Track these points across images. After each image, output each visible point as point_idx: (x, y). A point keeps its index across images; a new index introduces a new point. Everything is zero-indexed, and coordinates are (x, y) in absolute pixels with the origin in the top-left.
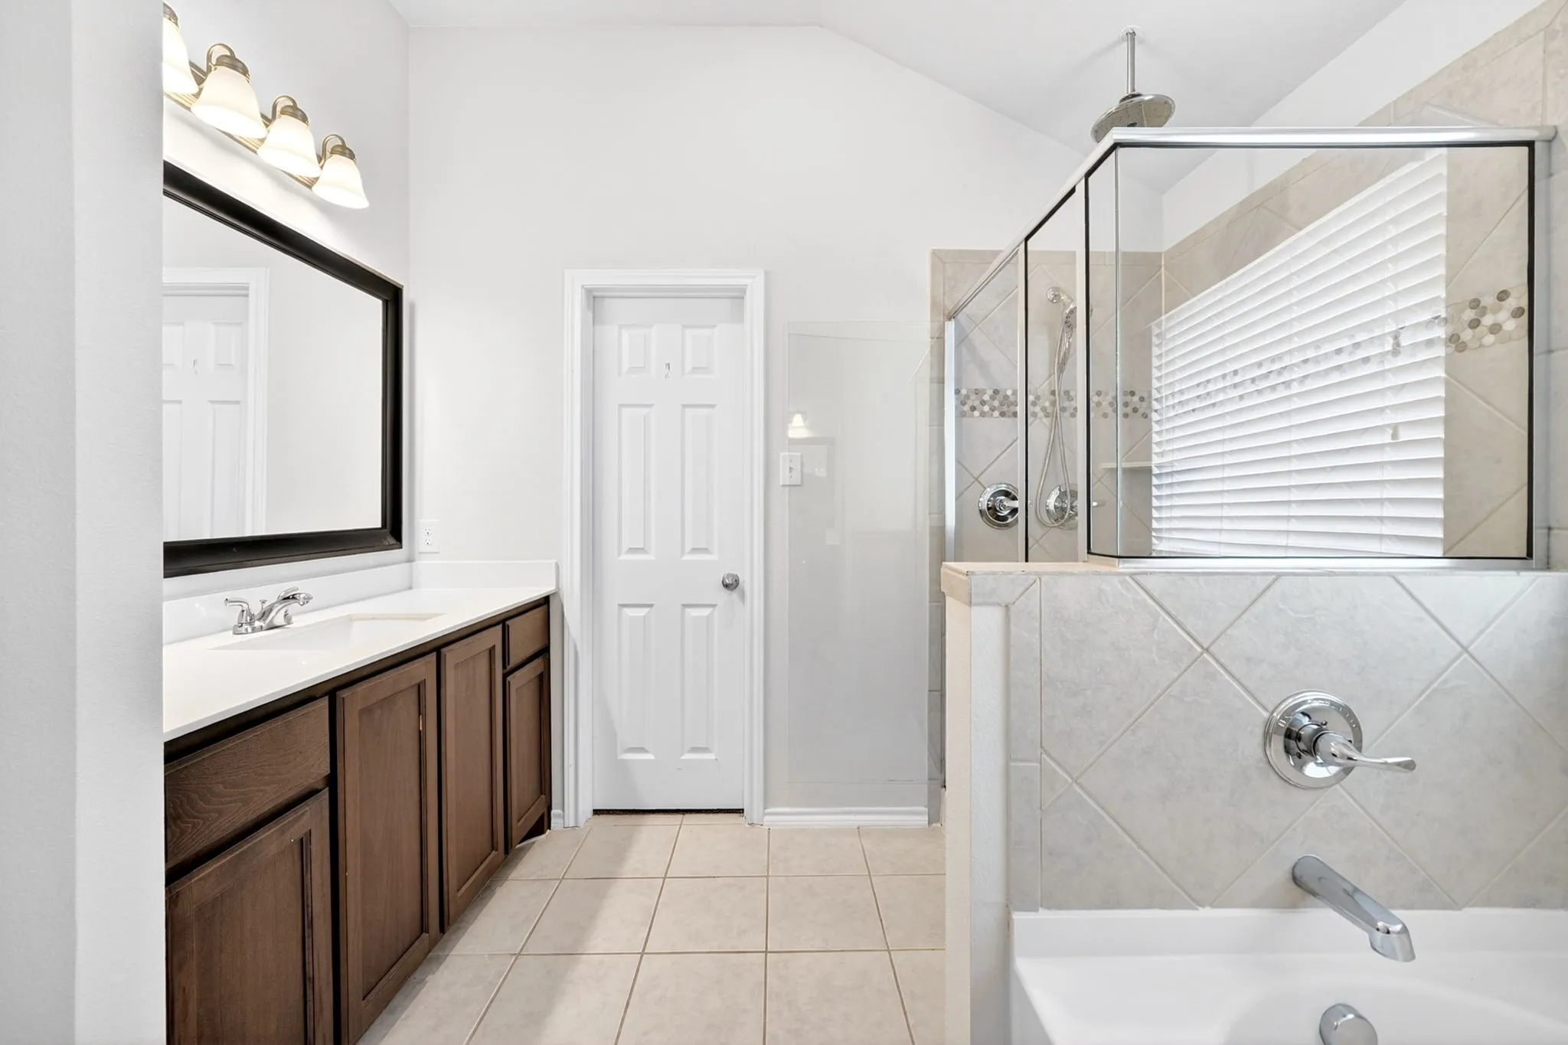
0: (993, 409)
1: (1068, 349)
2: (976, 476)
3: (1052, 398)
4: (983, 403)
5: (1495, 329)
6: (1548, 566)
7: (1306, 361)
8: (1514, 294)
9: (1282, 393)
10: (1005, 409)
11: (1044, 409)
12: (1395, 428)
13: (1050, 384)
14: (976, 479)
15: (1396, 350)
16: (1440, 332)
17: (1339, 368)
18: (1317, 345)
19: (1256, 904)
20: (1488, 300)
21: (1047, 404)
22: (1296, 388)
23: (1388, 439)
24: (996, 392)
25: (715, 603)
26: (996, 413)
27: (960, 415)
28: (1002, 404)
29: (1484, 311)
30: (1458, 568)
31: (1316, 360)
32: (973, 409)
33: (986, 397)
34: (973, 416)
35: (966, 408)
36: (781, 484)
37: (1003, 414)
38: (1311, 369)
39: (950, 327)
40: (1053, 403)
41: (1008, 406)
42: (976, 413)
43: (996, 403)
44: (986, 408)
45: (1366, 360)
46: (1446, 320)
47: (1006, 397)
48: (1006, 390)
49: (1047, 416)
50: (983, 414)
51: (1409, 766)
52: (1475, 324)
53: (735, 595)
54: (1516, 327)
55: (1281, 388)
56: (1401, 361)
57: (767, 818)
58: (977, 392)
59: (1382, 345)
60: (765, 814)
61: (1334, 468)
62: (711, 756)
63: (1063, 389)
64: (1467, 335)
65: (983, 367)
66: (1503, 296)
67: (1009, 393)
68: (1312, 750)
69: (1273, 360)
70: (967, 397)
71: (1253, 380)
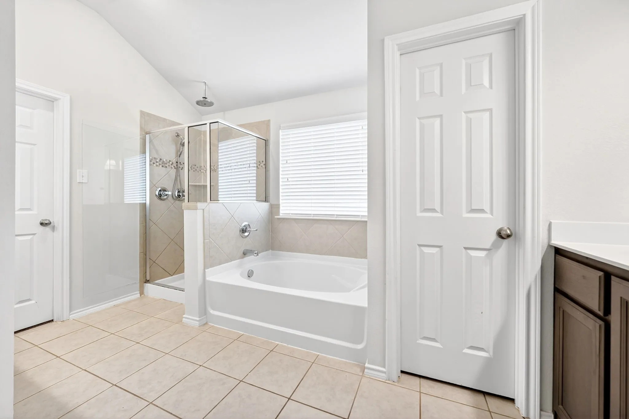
0: (160, 164)
1: (182, 151)
2: (155, 184)
3: (177, 164)
4: (157, 162)
5: (262, 166)
6: (267, 202)
7: (235, 165)
8: (264, 162)
9: (230, 171)
10: (163, 165)
11: (174, 167)
12: (249, 181)
13: (176, 160)
14: (155, 185)
15: (249, 167)
16: (255, 165)
17: (241, 168)
18: (237, 162)
19: (238, 259)
20: (261, 162)
21: (175, 165)
22: (233, 171)
23: (248, 182)
24: (161, 159)
25: (36, 233)
26: (161, 166)
27: (150, 165)
28: (163, 163)
29: (260, 163)
30: (257, 202)
31: (237, 165)
32: (154, 163)
33: (158, 161)
34: (153, 166)
35: (152, 163)
36: (78, 182)
37: (163, 166)
38: (236, 167)
39: (147, 136)
40: (177, 165)
41: (164, 164)
42: (155, 165)
43: (161, 163)
44: (158, 164)
45: (245, 167)
46: (256, 163)
47: (164, 161)
48: (164, 159)
49: (175, 169)
50: (157, 166)
51: (257, 230)
52: (260, 165)
53: (47, 229)
54: (264, 166)
55: (231, 170)
56: (250, 169)
57: (71, 316)
58: (155, 158)
59: (248, 165)
60: (70, 315)
61: (240, 187)
62: (33, 302)
63: (180, 162)
64: (259, 167)
65: (157, 151)
66: (263, 162)
67: (165, 160)
68: (246, 232)
69: (229, 164)
70: (152, 159)
71: (225, 167)
